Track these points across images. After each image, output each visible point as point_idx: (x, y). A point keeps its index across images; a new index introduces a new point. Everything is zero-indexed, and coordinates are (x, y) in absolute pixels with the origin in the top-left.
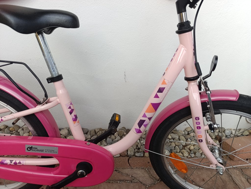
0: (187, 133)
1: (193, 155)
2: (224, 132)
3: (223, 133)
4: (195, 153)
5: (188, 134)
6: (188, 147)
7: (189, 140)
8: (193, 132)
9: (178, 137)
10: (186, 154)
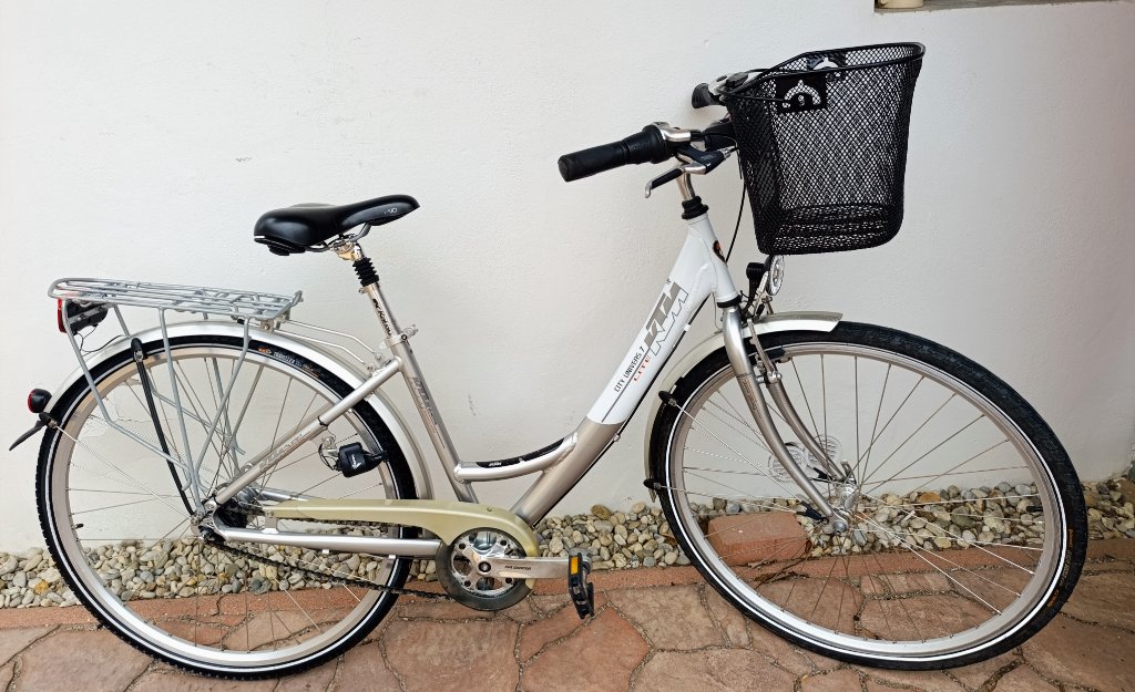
0: (634, 518)
1: (636, 564)
2: (724, 508)
3: (721, 510)
4: (641, 561)
5: (638, 519)
6: (631, 548)
7: (636, 530)
8: (650, 513)
9: (610, 528)
10: (621, 562)
